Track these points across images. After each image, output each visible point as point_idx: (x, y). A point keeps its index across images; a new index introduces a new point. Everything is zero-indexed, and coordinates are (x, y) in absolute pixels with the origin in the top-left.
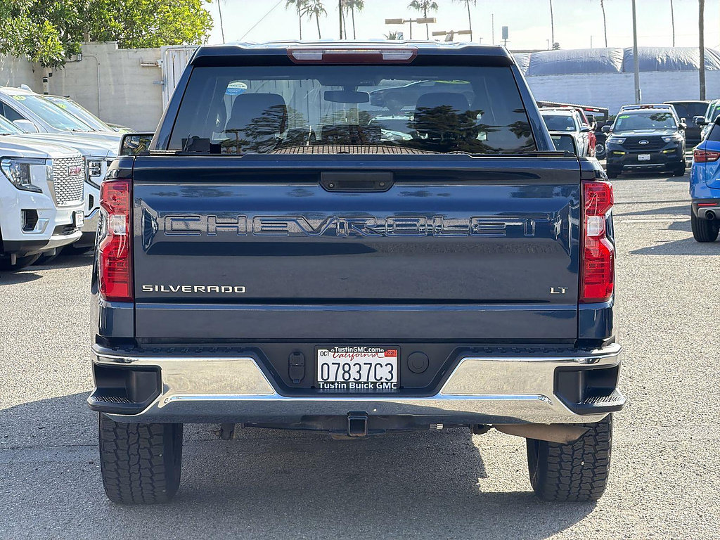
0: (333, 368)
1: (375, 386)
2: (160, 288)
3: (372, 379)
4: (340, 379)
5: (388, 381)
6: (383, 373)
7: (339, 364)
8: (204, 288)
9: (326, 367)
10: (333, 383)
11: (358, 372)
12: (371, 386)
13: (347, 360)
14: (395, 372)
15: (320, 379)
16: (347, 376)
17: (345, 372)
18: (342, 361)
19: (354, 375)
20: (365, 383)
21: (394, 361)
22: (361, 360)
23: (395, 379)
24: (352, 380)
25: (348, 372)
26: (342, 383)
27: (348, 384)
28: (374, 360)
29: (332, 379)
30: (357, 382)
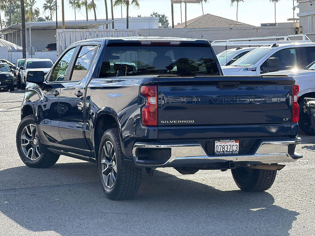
0: (220, 147)
1: (232, 152)
2: (167, 122)
3: (231, 150)
4: (221, 151)
5: (236, 151)
6: (235, 148)
7: (221, 146)
8: (181, 121)
9: (217, 146)
10: (219, 152)
11: (227, 148)
12: (231, 153)
13: (224, 144)
14: (238, 148)
15: (215, 151)
16: (223, 149)
17: (223, 148)
18: (222, 144)
19: (226, 149)
20: (229, 152)
21: (238, 144)
22: (228, 144)
23: (238, 150)
24: (225, 151)
25: (224, 148)
26: (222, 152)
27: (224, 152)
28: (232, 144)
29: (219, 151)
30: (227, 151)
